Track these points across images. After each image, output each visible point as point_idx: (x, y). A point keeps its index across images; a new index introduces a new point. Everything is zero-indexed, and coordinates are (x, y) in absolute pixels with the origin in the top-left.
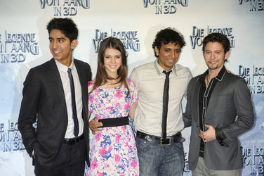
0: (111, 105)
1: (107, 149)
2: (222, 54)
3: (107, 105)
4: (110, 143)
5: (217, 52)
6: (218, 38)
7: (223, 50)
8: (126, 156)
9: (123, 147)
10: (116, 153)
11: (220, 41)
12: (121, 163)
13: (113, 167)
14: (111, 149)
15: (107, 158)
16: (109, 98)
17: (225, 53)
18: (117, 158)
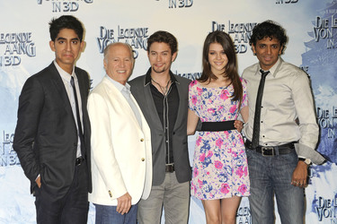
0: (214, 107)
1: (207, 154)
2: (169, 55)
3: (209, 107)
4: (209, 148)
5: (164, 53)
6: (165, 38)
7: (170, 51)
8: (229, 164)
9: (226, 153)
10: (217, 159)
11: (167, 42)
12: (223, 171)
13: (213, 175)
14: (210, 155)
15: (207, 164)
16: (212, 98)
17: (172, 54)
18: (218, 165)
